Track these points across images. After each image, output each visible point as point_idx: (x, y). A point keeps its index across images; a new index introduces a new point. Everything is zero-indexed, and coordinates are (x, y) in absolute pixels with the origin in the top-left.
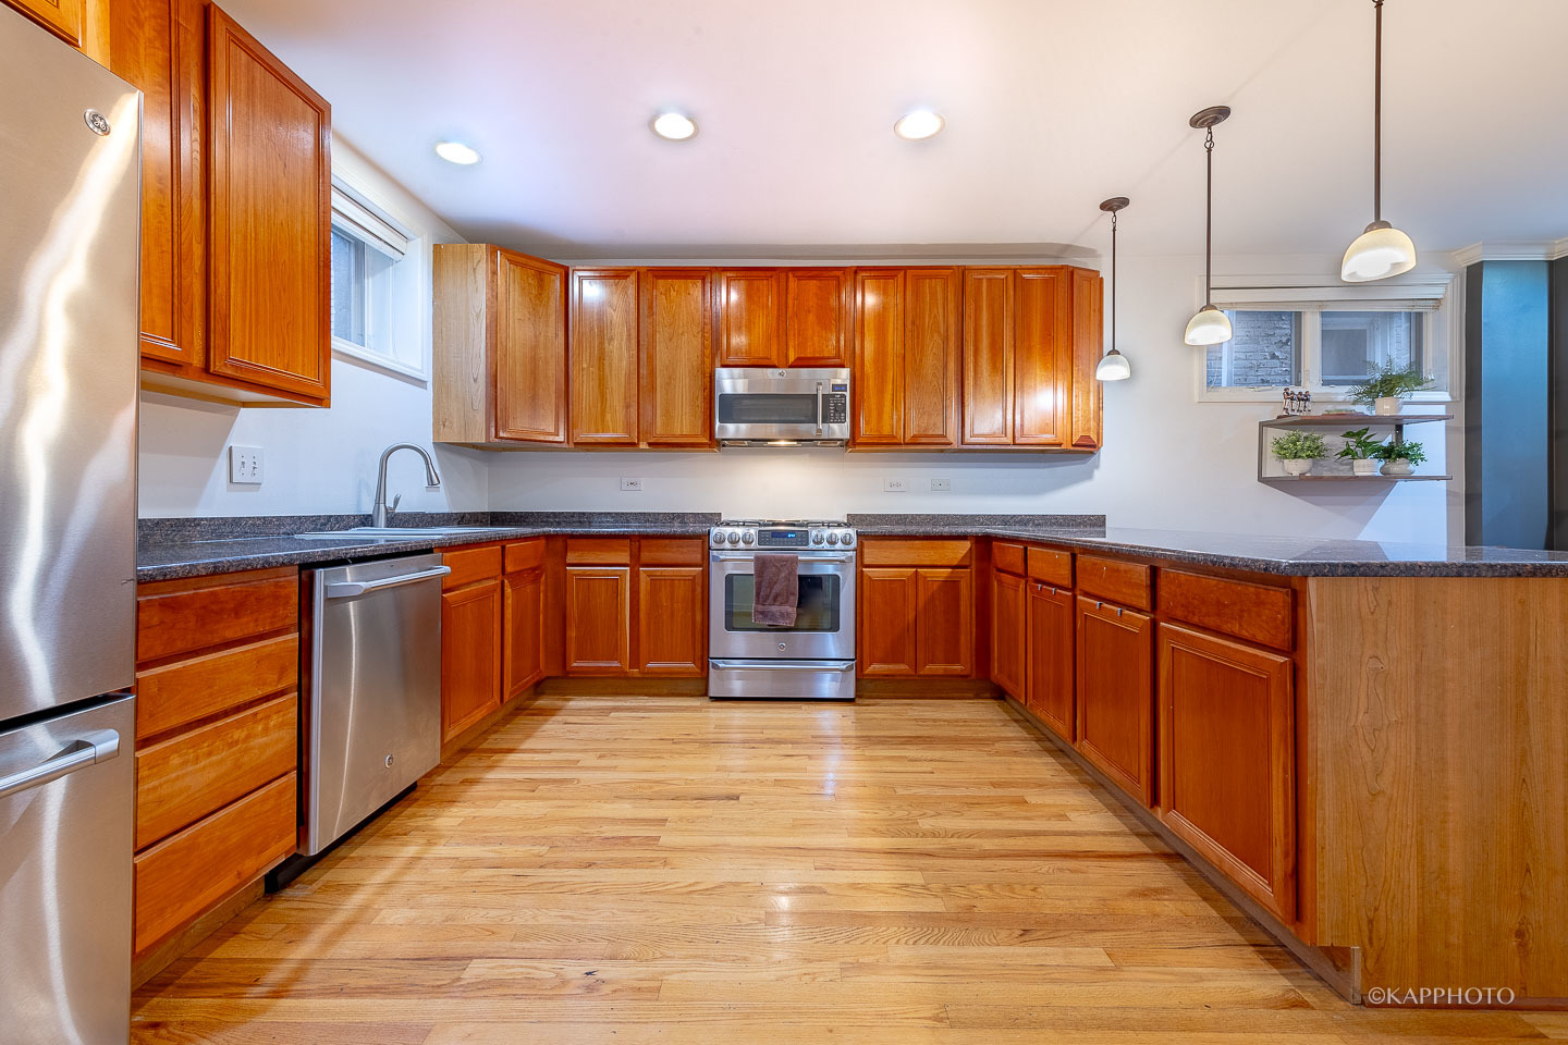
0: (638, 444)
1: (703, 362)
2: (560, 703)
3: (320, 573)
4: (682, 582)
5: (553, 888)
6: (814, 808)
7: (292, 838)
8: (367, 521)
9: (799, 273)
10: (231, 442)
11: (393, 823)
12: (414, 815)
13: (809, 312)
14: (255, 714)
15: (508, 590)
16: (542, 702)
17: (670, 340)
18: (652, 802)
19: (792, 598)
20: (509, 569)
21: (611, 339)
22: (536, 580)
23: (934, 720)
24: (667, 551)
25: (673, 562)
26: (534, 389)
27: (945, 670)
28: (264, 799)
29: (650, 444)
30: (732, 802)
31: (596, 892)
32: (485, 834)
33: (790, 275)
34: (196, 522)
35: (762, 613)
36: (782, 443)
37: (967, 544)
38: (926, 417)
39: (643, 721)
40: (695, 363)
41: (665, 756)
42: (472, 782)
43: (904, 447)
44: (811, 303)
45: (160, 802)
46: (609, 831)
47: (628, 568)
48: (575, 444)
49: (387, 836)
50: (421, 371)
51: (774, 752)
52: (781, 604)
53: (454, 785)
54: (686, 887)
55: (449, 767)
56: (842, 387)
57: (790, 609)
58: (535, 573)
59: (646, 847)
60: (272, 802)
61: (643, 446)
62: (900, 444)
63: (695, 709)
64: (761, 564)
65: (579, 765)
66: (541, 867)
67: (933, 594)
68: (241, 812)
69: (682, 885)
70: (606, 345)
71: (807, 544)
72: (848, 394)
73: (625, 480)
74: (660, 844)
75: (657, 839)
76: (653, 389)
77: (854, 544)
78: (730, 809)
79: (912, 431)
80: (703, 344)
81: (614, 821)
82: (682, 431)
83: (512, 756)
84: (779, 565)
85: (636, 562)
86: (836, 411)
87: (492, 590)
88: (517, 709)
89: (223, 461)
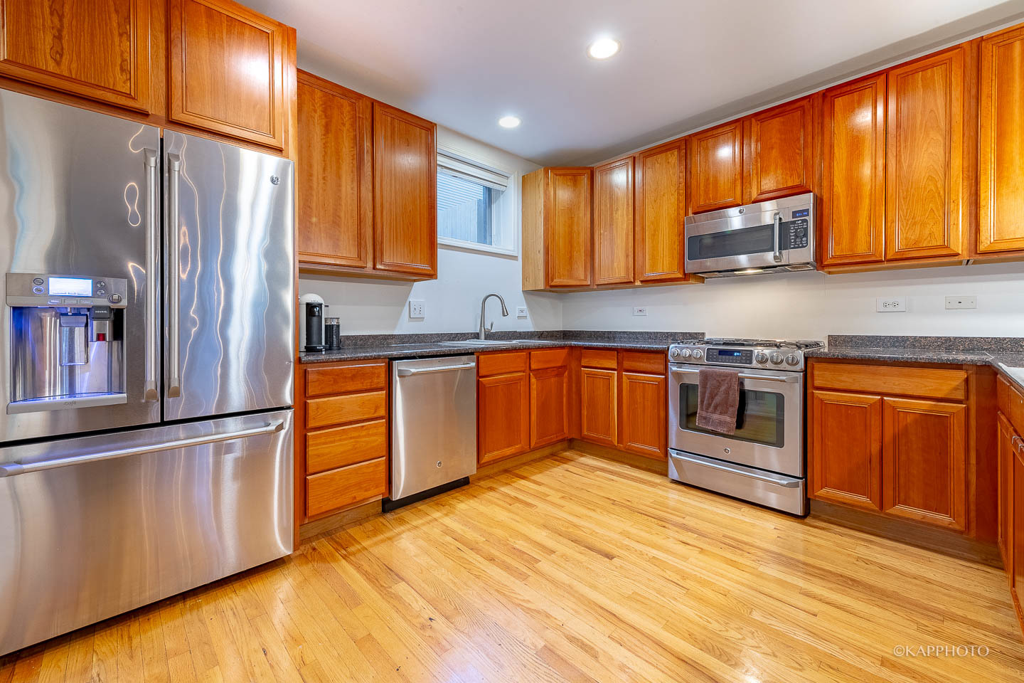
0: (634, 282)
1: (679, 214)
2: (576, 457)
3: (395, 363)
4: (651, 386)
5: (466, 563)
6: (659, 592)
7: (383, 489)
8: (477, 336)
9: (762, 116)
10: (411, 299)
11: (444, 498)
12: (456, 498)
13: (772, 148)
14: (363, 426)
15: (533, 380)
16: (567, 454)
17: (655, 201)
18: (561, 538)
19: (731, 409)
20: (533, 367)
21: (617, 210)
22: (560, 375)
23: (882, 567)
24: (640, 362)
25: (642, 369)
26: (571, 252)
27: (924, 517)
28: (367, 467)
29: (642, 282)
30: (606, 559)
31: (478, 577)
32: (469, 520)
33: (753, 120)
34: (393, 336)
35: (705, 418)
36: (750, 272)
37: (962, 375)
38: (918, 227)
39: (611, 483)
40: (673, 216)
41: (599, 510)
42: (491, 489)
43: (886, 265)
44: (773, 141)
45: (318, 456)
46: (521, 544)
47: (616, 372)
48: (598, 285)
49: (437, 504)
50: (514, 251)
51: (677, 536)
52: (721, 413)
53: (482, 487)
54: (521, 600)
55: (491, 478)
56: (804, 212)
57: (728, 419)
58: (560, 371)
59: (526, 564)
60: (371, 469)
61: (638, 283)
62: (881, 261)
63: (653, 485)
64: (705, 376)
65: (548, 498)
66: (471, 549)
67: (906, 425)
68: (355, 469)
69: (520, 597)
70: (614, 215)
71: (751, 363)
72: (811, 219)
73: (636, 309)
74: (536, 565)
75: (537, 561)
76: (644, 240)
77: (801, 365)
78: (599, 564)
79: (898, 245)
80: (678, 199)
81: (527, 539)
82: (663, 270)
83: (523, 482)
84: (720, 379)
85: (620, 369)
86: (796, 236)
87: (520, 379)
88: (552, 455)
89: (406, 308)
